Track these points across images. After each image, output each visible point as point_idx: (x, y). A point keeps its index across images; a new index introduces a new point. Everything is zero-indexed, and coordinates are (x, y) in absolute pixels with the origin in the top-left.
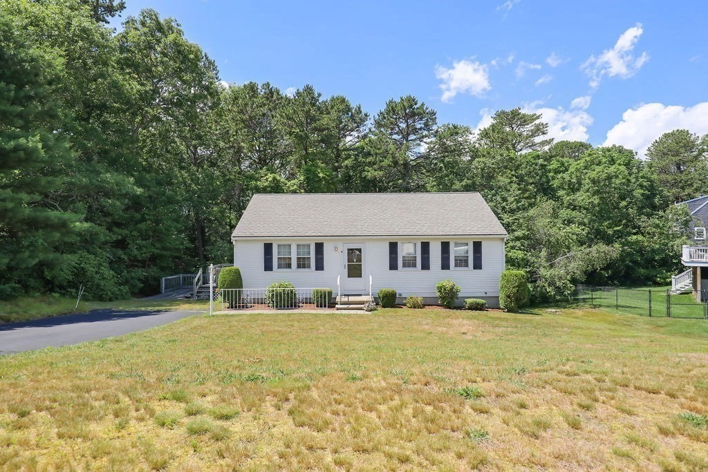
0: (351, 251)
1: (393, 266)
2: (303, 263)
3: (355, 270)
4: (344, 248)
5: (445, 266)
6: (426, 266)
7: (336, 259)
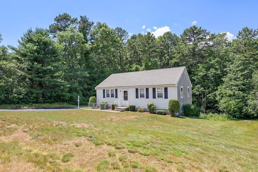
0: (125, 92)
1: (137, 97)
2: (112, 96)
3: (126, 98)
4: (123, 91)
5: (154, 97)
6: (147, 97)
7: (121, 95)
